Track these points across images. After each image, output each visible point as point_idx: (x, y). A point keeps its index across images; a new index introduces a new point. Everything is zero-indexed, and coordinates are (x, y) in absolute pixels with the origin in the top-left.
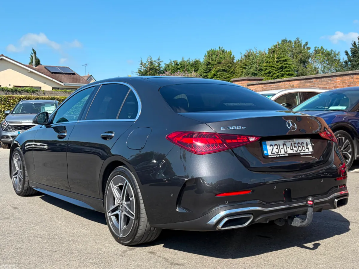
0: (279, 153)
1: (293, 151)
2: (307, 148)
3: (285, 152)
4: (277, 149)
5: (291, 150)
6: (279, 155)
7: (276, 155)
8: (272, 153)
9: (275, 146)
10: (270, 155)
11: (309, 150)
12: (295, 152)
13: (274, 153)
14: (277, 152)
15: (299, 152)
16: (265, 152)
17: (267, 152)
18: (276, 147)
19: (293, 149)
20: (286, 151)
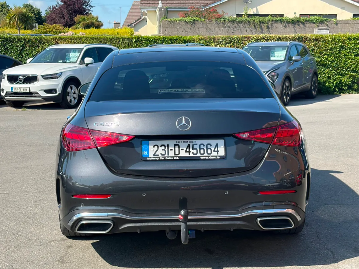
0: (166, 155)
1: (189, 154)
2: (214, 151)
3: (175, 154)
4: (163, 150)
5: (186, 151)
6: (165, 157)
7: (159, 157)
8: (154, 155)
9: (161, 147)
10: (150, 157)
11: (218, 154)
12: (191, 155)
13: (158, 155)
14: (163, 153)
15: (199, 155)
16: (144, 153)
17: (148, 153)
18: (163, 148)
19: (189, 152)
20: (177, 153)
